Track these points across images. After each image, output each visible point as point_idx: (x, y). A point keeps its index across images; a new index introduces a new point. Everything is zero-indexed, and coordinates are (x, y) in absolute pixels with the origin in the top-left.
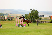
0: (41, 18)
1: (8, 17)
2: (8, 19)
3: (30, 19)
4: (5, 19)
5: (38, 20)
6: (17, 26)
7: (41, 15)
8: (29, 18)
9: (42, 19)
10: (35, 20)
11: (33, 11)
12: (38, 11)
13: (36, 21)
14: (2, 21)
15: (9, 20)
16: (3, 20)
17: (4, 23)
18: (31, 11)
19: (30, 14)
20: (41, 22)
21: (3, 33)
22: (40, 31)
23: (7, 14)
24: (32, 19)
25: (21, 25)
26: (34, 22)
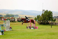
0: (55, 20)
1: (18, 19)
2: (18, 21)
3: (43, 21)
4: (15, 21)
5: (52, 22)
6: (28, 28)
7: (55, 16)
8: (42, 19)
9: (57, 21)
10: (49, 21)
11: (46, 12)
12: (52, 12)
13: (50, 23)
14: (12, 23)
15: (20, 21)
16: (13, 21)
17: (14, 25)
18: (44, 11)
19: (43, 14)
20: (56, 24)
21: (12, 36)
22: (54, 34)
23: (17, 16)
24: (45, 20)
25: (33, 27)
26: (48, 24)
